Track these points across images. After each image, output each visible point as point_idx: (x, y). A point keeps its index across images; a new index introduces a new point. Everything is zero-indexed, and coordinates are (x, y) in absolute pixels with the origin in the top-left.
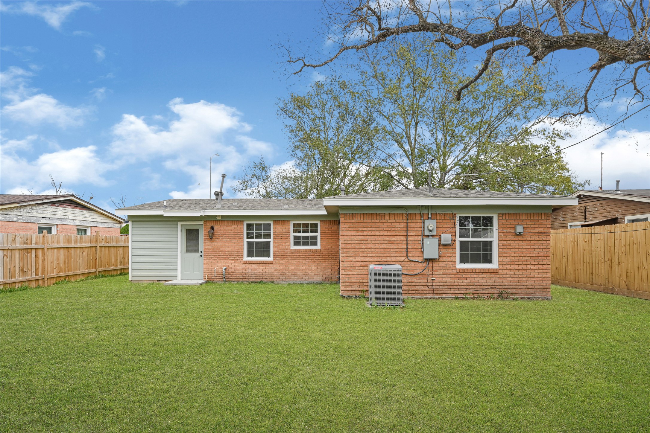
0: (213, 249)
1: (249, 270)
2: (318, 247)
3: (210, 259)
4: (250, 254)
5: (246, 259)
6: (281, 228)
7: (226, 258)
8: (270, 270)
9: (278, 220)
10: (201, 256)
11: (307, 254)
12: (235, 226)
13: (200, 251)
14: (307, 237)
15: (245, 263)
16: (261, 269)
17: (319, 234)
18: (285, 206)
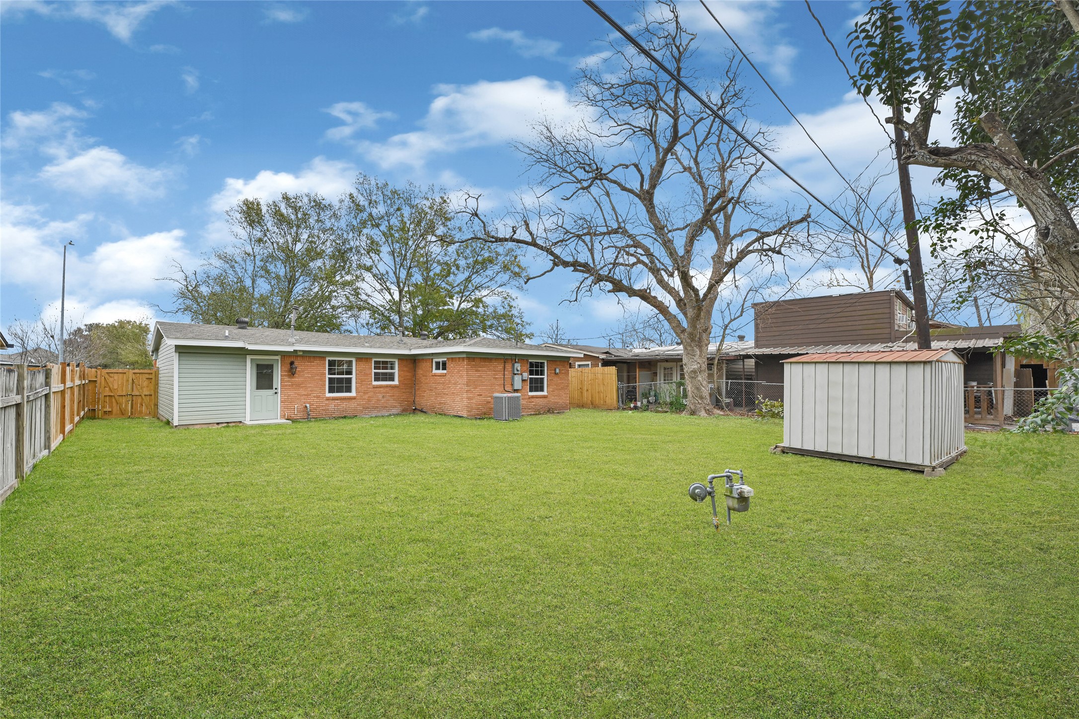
0: (292, 385)
1: (332, 406)
2: (396, 382)
3: (289, 396)
4: (331, 390)
5: (328, 395)
6: (363, 365)
7: (307, 395)
8: (353, 404)
9: (361, 357)
10: (276, 393)
11: (388, 389)
12: (317, 362)
13: (274, 388)
14: (386, 374)
15: (328, 399)
16: (344, 405)
17: (396, 371)
18: (366, 344)
